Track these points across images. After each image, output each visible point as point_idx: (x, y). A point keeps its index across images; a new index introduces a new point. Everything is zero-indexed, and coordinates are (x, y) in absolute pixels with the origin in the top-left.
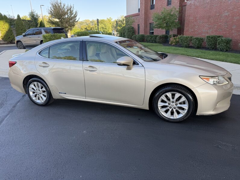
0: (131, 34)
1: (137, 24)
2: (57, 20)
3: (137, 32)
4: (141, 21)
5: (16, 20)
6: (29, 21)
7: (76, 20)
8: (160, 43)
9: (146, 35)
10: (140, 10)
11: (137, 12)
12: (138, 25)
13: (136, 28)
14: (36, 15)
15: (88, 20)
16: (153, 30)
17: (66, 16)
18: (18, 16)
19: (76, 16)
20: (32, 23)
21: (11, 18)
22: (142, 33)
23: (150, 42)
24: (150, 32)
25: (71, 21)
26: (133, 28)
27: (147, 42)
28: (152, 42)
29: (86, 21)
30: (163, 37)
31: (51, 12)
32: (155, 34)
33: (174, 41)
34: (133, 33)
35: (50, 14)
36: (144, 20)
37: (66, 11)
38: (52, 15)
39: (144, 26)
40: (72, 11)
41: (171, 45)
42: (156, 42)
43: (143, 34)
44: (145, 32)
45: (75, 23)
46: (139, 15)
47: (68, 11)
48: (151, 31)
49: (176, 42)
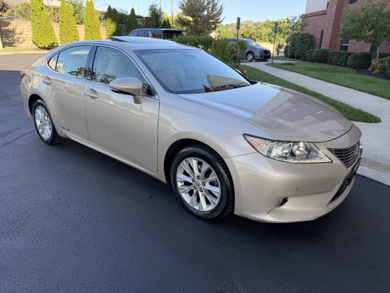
0: (305, 47)
1: (320, 30)
2: (190, 19)
3: (318, 45)
4: (327, 25)
5: (128, 16)
6: (147, 18)
7: (219, 21)
8: (354, 68)
9: (331, 51)
10: (329, 4)
11: (325, 8)
12: (322, 31)
13: (318, 36)
14: (158, 9)
15: (251, 21)
16: (347, 42)
17: (205, 13)
18: (133, 11)
19: (220, 14)
20: (152, 21)
21: (123, 13)
22: (325, 46)
23: (336, 65)
24: (341, 46)
25: (211, 21)
26: (311, 37)
27: (331, 64)
28: (340, 65)
29: (248, 22)
30: (362, 57)
31: (183, 5)
32: (349, 50)
33: (379, 65)
34: (310, 45)
35: (182, 9)
36: (332, 24)
37: (206, 4)
38: (184, 10)
39: (332, 34)
40: (216, 5)
41: (370, 73)
42: (346, 66)
43: (327, 48)
44: (330, 45)
45: (217, 25)
46: (326, 14)
47: (209, 4)
48: (343, 45)
49: (383, 69)
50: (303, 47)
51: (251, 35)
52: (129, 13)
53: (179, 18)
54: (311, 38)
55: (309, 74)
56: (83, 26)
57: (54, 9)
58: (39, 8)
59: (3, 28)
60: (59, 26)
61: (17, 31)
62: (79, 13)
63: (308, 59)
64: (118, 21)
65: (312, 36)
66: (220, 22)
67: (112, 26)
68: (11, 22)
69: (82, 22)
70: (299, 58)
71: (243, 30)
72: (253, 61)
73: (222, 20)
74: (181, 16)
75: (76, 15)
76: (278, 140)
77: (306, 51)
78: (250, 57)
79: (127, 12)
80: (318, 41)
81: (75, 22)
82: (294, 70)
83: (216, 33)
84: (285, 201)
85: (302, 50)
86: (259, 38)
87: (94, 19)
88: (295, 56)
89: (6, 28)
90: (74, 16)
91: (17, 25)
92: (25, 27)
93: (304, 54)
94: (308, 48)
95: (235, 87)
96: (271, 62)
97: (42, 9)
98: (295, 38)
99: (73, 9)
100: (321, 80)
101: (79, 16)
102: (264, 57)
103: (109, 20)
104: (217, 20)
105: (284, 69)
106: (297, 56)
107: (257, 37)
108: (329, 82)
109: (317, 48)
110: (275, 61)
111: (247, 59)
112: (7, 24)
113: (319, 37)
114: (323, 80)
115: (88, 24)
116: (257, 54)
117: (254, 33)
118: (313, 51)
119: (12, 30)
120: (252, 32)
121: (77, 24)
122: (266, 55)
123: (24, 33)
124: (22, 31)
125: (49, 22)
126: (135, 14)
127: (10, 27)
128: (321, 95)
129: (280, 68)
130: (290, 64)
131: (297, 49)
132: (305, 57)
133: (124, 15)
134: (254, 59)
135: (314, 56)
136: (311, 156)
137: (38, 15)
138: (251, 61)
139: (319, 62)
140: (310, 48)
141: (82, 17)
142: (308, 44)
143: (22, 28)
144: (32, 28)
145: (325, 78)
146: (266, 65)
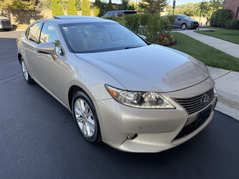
29: (189, 4)
50: (223, 19)
51: (191, 12)
52: (108, 2)
53: (140, 3)
54: (230, 12)
55: (221, 38)
56: (81, 12)
57: (65, 2)
58: (56, 2)
59: (37, 15)
60: (67, 12)
61: (45, 16)
62: (78, 4)
63: (227, 27)
64: (101, 7)
65: (231, 11)
66: (167, 5)
67: (97, 11)
68: (41, 11)
69: (80, 9)
70: (220, 26)
71: (186, 9)
72: (186, 29)
73: (168, 4)
74: (141, 2)
75: (77, 5)
76: (127, 90)
77: (225, 22)
78: (184, 27)
79: (107, 1)
80: (235, 14)
81: (76, 9)
82: (212, 35)
83: (167, 12)
84: (136, 136)
85: (222, 21)
86: (195, 14)
87: (87, 7)
88: (217, 25)
89: (39, 14)
90: (76, 6)
91: (45, 12)
92: (49, 14)
93: (224, 24)
94: (227, 19)
95: (128, 48)
96: (198, 30)
97: (58, 2)
98: (218, 13)
99: (75, 2)
100: (229, 41)
101: (79, 6)
102: (194, 27)
103: (96, 7)
104: (165, 3)
105: (205, 34)
106: (219, 25)
107: (194, 13)
108: (234, 43)
109: (234, 19)
110: (201, 29)
111: (181, 28)
112: (39, 12)
113: (236, 11)
114: (231, 42)
115: (84, 10)
116: (189, 25)
117: (193, 11)
118: (230, 22)
119: (42, 16)
120: (191, 10)
121: (78, 10)
122: (195, 25)
123: (48, 17)
124: (47, 16)
125: (62, 10)
126: (111, 3)
127: (41, 14)
128: (223, 52)
129: (202, 34)
130: (211, 31)
131: (219, 20)
132: (224, 26)
133: (105, 3)
134: (186, 28)
135: (230, 25)
136: (160, 103)
137: (56, 6)
138: (185, 29)
139: (235, 29)
140: (228, 20)
141: (80, 6)
142: (227, 17)
143: (47, 14)
144: (52, 14)
145: (232, 40)
146: (194, 32)
